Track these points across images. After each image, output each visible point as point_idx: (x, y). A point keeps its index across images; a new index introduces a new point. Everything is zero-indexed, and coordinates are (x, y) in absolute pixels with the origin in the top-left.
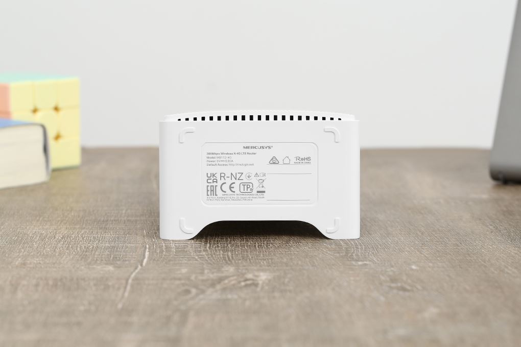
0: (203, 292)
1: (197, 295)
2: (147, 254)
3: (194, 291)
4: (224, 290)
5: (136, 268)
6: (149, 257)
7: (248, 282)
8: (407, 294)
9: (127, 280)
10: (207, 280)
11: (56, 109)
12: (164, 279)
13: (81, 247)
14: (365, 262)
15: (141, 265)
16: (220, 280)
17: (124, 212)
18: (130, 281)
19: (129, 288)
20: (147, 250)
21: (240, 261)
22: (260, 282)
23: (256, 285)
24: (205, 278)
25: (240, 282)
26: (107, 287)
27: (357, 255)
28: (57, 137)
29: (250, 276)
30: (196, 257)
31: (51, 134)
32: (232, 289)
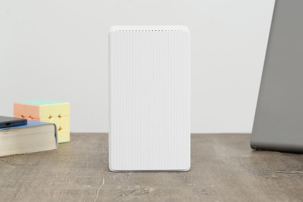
0: (127, 195)
1: (125, 197)
2: (104, 180)
3: (124, 195)
4: (136, 194)
5: (100, 186)
6: (105, 182)
7: (145, 192)
8: (208, 196)
9: (97, 191)
10: (129, 191)
11: (59, 116)
12: (112, 190)
13: (76, 178)
14: (193, 184)
15: (102, 185)
16: (134, 191)
17: (92, 163)
18: (98, 191)
19: (98, 194)
20: (104, 179)
21: (142, 184)
22: (150, 192)
23: (149, 193)
24: (128, 190)
25: (142, 192)
26: (89, 194)
27: (190, 181)
28: (60, 129)
29: (146, 189)
30: (124, 182)
31: (58, 128)
32: (139, 194)
